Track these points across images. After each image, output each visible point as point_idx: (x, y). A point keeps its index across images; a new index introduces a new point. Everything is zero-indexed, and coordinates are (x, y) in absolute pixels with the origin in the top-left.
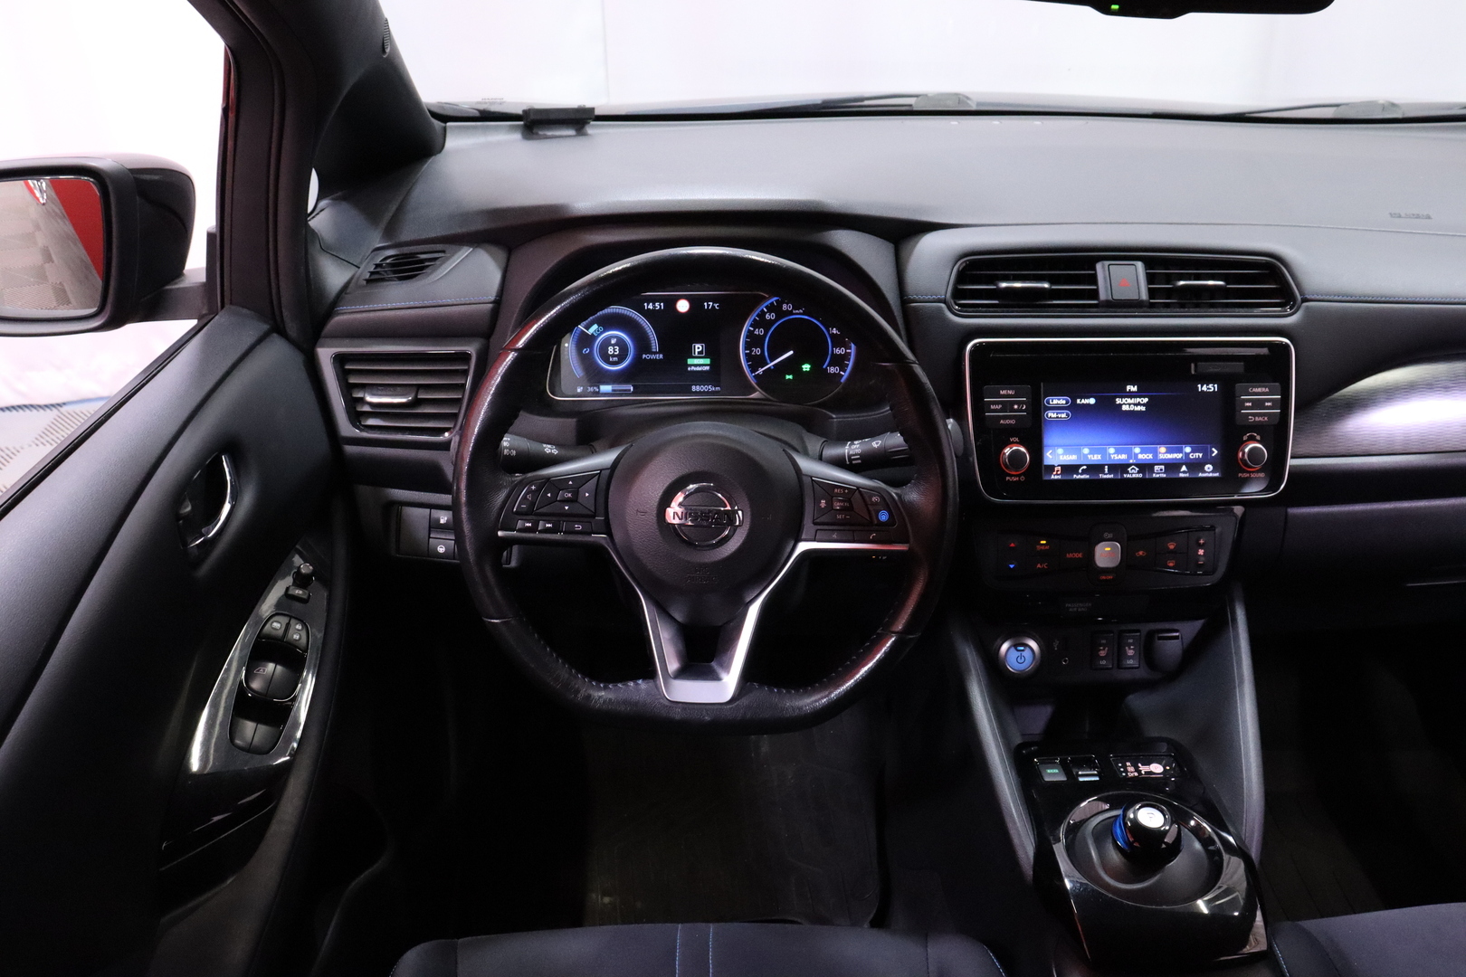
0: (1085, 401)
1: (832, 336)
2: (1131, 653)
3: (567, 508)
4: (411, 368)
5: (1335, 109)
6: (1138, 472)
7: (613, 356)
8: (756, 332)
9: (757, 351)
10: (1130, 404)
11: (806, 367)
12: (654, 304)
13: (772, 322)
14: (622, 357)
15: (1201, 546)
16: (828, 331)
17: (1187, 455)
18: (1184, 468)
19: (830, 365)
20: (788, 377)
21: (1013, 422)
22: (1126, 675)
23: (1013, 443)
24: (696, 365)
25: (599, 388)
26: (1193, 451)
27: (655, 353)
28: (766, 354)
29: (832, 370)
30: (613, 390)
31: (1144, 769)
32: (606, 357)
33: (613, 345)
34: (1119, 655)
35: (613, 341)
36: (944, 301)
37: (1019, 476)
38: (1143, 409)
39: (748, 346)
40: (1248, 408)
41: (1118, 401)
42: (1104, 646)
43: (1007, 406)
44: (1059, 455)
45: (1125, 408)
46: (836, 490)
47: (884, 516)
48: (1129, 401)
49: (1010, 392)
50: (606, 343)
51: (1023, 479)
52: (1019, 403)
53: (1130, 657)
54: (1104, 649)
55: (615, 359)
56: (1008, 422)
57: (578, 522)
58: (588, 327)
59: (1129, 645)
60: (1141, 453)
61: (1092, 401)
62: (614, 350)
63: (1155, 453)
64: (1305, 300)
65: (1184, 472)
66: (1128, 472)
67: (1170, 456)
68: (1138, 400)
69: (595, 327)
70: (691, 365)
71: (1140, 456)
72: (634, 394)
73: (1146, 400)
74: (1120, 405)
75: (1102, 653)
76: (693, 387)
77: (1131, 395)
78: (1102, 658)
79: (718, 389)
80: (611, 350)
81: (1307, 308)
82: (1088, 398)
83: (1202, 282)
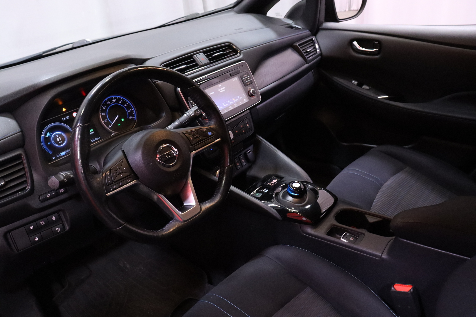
1: (125, 107)
3: (122, 176)
5: (184, 18)
6: (232, 107)
7: (60, 141)
8: (103, 114)
9: (107, 120)
10: (221, 90)
11: (123, 120)
12: (65, 118)
13: (106, 109)
14: (63, 141)
15: (247, 123)
17: (239, 98)
18: (240, 102)
19: (129, 116)
20: (119, 125)
22: (245, 167)
25: (60, 154)
26: (240, 97)
28: (109, 120)
29: (130, 117)
30: (66, 153)
31: (273, 182)
32: (57, 143)
33: (58, 137)
34: (241, 163)
35: (57, 136)
38: (225, 90)
39: (103, 120)
40: (246, 81)
41: (219, 90)
42: (237, 162)
45: (221, 91)
46: (192, 133)
47: (210, 134)
48: (221, 89)
50: (55, 137)
53: (244, 162)
55: (61, 142)
57: (128, 179)
58: (46, 134)
59: (242, 159)
60: (230, 102)
61: (213, 93)
62: (59, 139)
63: (233, 101)
64: (241, 51)
65: (241, 103)
66: (230, 108)
67: (236, 100)
68: (223, 88)
69: (48, 134)
71: (230, 103)
73: (224, 88)
74: (220, 91)
75: (238, 164)
76: (92, 141)
77: (221, 88)
78: (238, 166)
79: (100, 138)
80: (58, 139)
81: (242, 52)
82: (212, 92)
83: (216, 54)
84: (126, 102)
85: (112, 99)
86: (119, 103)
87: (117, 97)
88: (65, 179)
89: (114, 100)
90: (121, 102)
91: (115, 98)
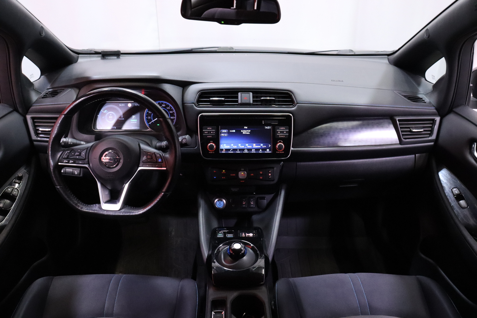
0: (232, 131)
1: (170, 113)
2: (252, 203)
3: (77, 157)
4: (46, 121)
5: (337, 51)
6: (247, 151)
8: (149, 112)
9: (149, 118)
10: (245, 132)
12: (122, 104)
14: (113, 119)
15: (270, 173)
16: (169, 112)
17: (262, 146)
18: (261, 150)
20: (158, 125)
21: (211, 137)
22: (252, 210)
23: (211, 142)
24: (133, 121)
25: (107, 127)
26: (263, 145)
27: (122, 118)
28: (152, 118)
31: (247, 235)
32: (109, 119)
34: (249, 204)
35: (111, 115)
36: (194, 103)
37: (213, 152)
38: (249, 133)
39: (147, 116)
40: (279, 133)
41: (242, 131)
42: (244, 201)
43: (209, 132)
44: (224, 146)
45: (244, 133)
46: (149, 153)
47: (160, 160)
48: (245, 131)
49: (210, 128)
50: (109, 115)
51: (214, 152)
52: (213, 131)
53: (252, 205)
54: (244, 202)
55: (111, 120)
56: (210, 137)
57: (81, 161)
58: (104, 111)
59: (252, 201)
60: (248, 146)
61: (234, 131)
62: (111, 117)
63: (252, 146)
64: (297, 103)
65: (261, 151)
66: (244, 151)
67: (257, 147)
68: (248, 131)
69: (106, 111)
70: (132, 121)
71: (248, 147)
72: (116, 129)
73: (250, 131)
74: (242, 132)
75: (244, 203)
77: (246, 129)
78: (244, 205)
81: (298, 105)
82: (233, 130)
83: (268, 98)
84: (172, 110)
85: (162, 103)
86: (166, 109)
87: (166, 104)
88: (63, 143)
89: (164, 105)
90: (169, 108)
91: (165, 104)
